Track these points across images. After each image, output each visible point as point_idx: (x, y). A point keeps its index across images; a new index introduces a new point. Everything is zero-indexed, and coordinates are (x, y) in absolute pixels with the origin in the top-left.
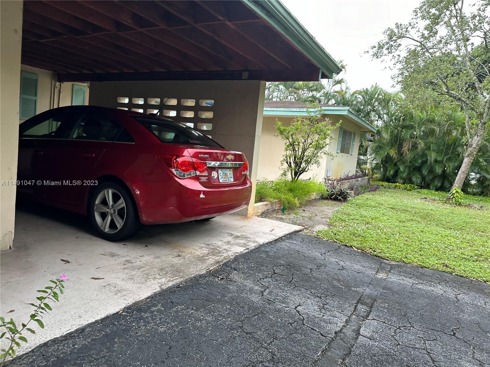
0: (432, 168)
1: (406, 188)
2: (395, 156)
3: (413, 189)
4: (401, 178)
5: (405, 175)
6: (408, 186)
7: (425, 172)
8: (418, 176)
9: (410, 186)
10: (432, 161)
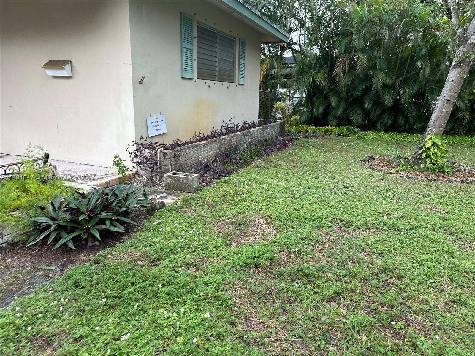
0: (379, 97)
1: (342, 133)
2: (324, 83)
3: (351, 133)
4: (335, 118)
5: (340, 112)
6: (345, 129)
7: (368, 104)
8: (359, 111)
9: (347, 129)
10: (379, 87)
